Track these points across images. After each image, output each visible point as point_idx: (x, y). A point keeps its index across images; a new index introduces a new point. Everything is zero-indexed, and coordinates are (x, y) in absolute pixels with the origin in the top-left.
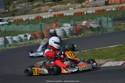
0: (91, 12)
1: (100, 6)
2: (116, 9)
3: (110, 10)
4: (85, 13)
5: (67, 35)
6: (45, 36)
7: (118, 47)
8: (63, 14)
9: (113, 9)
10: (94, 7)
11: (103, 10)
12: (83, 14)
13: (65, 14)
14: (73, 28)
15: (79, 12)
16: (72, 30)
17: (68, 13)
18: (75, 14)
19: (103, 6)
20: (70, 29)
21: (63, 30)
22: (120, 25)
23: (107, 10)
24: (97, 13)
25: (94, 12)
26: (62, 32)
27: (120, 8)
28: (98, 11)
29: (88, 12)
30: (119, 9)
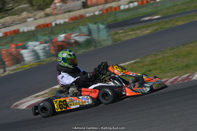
0: (62, 21)
1: (75, 11)
2: (101, 12)
3: (92, 14)
4: (53, 24)
5: (42, 58)
6: (7, 63)
7: (135, 63)
8: (18, 30)
9: (97, 13)
10: (65, 13)
11: (82, 17)
12: (50, 25)
13: (21, 30)
14: (49, 46)
15: (43, 24)
16: (47, 49)
17: (26, 28)
18: (38, 27)
19: (80, 9)
20: (44, 49)
21: (34, 51)
22: (116, 34)
23: (88, 15)
24: (71, 21)
25: (67, 20)
26: (33, 54)
27: (107, 10)
28: (74, 19)
29: (58, 22)
30: (105, 12)
